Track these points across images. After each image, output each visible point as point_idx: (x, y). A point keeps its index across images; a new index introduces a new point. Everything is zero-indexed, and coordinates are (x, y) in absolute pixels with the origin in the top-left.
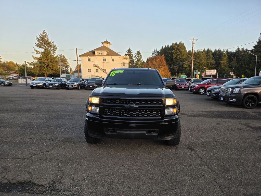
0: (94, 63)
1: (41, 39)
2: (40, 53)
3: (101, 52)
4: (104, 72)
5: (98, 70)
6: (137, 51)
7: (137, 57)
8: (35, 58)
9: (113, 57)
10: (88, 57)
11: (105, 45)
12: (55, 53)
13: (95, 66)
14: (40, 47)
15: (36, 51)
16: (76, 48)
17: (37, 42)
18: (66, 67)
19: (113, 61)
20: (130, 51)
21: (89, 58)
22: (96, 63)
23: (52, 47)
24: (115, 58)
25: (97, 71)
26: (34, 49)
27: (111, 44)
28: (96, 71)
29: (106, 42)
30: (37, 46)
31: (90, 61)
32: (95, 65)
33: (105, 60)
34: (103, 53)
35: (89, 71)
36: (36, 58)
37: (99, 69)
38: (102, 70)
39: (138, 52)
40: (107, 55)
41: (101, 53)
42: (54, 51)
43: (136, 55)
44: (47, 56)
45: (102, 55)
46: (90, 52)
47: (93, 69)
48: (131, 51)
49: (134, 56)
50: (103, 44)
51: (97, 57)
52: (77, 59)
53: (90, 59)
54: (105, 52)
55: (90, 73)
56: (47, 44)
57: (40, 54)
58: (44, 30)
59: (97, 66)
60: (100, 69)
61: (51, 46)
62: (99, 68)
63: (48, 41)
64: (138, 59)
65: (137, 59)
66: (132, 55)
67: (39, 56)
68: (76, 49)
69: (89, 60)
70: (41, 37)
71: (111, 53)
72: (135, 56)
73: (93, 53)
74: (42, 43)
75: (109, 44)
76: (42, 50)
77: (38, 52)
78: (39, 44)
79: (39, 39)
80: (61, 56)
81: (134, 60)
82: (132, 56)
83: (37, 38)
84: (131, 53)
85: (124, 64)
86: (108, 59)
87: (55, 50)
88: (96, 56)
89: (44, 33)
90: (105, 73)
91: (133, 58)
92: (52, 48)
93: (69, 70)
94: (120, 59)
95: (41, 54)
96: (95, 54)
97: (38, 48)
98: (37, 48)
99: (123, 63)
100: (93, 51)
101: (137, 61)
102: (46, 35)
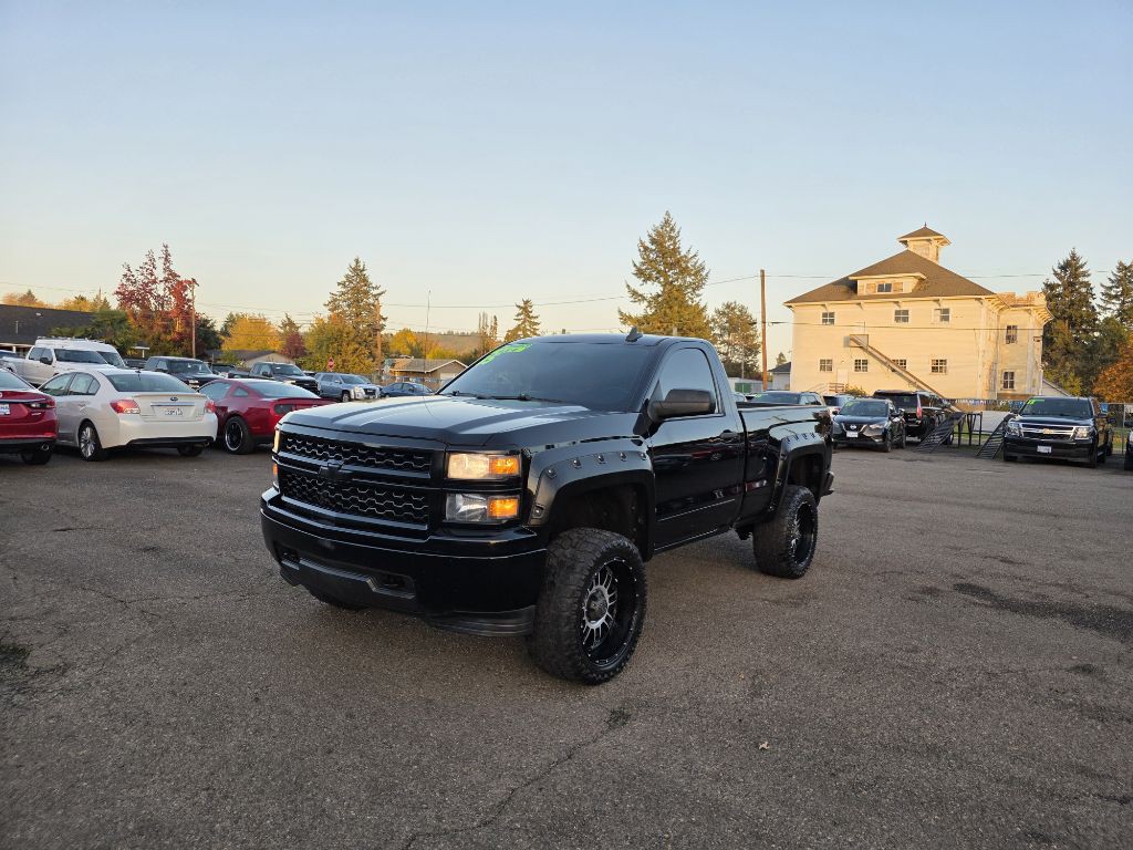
0: (847, 334)
1: (653, 247)
2: (644, 299)
3: (889, 281)
4: (894, 371)
5: (865, 362)
6: (1121, 264)
7: (1116, 297)
8: (625, 319)
9: (946, 303)
10: (824, 305)
11: (916, 247)
12: (698, 295)
13: (853, 344)
14: (648, 278)
15: (634, 293)
16: (763, 271)
17: (639, 260)
18: (750, 350)
19: (945, 318)
20: (1077, 269)
21: (830, 309)
22: (857, 331)
23: (690, 275)
24: (958, 306)
25: (860, 365)
26: (628, 286)
27: (945, 242)
28: (857, 368)
29: (925, 233)
30: (640, 273)
31: (832, 321)
32: (853, 341)
33: (902, 316)
34: (899, 287)
35: (826, 365)
36: (630, 317)
37: (871, 360)
38: (885, 364)
39: (1126, 268)
40: (917, 293)
41: (889, 287)
42: (694, 290)
43: (1109, 284)
44: (668, 311)
45: (892, 293)
46: (835, 284)
47: (845, 359)
48: (1082, 266)
49: (1098, 291)
50: (905, 242)
51: (865, 307)
52: (764, 317)
53: (832, 315)
54: (908, 283)
55: (827, 377)
56: (671, 266)
57: (646, 303)
58: (668, 214)
59: (864, 345)
60: (874, 356)
61: (684, 271)
62: (871, 354)
63: (676, 251)
64: (1123, 303)
65: (1115, 306)
66: (1087, 285)
67: (639, 310)
68: (763, 276)
69: (829, 318)
70: (653, 241)
71: (939, 283)
72: (1103, 290)
73: (849, 287)
74: (655, 261)
75: (935, 243)
76: (653, 289)
77: (641, 295)
78: (644, 267)
79: (646, 249)
80: (733, 309)
81: (1098, 310)
82: (1083, 290)
83: (642, 244)
84: (1081, 279)
85: (1012, 332)
86: (923, 310)
87: (698, 287)
88: (862, 302)
89: (667, 222)
90: (900, 374)
91: (1094, 303)
92: (688, 279)
93: (760, 364)
94: (984, 311)
95: (649, 302)
96: (856, 291)
97: (640, 281)
98: (637, 283)
99: (1009, 328)
100: (847, 278)
101: (1119, 315)
102: (672, 229)
